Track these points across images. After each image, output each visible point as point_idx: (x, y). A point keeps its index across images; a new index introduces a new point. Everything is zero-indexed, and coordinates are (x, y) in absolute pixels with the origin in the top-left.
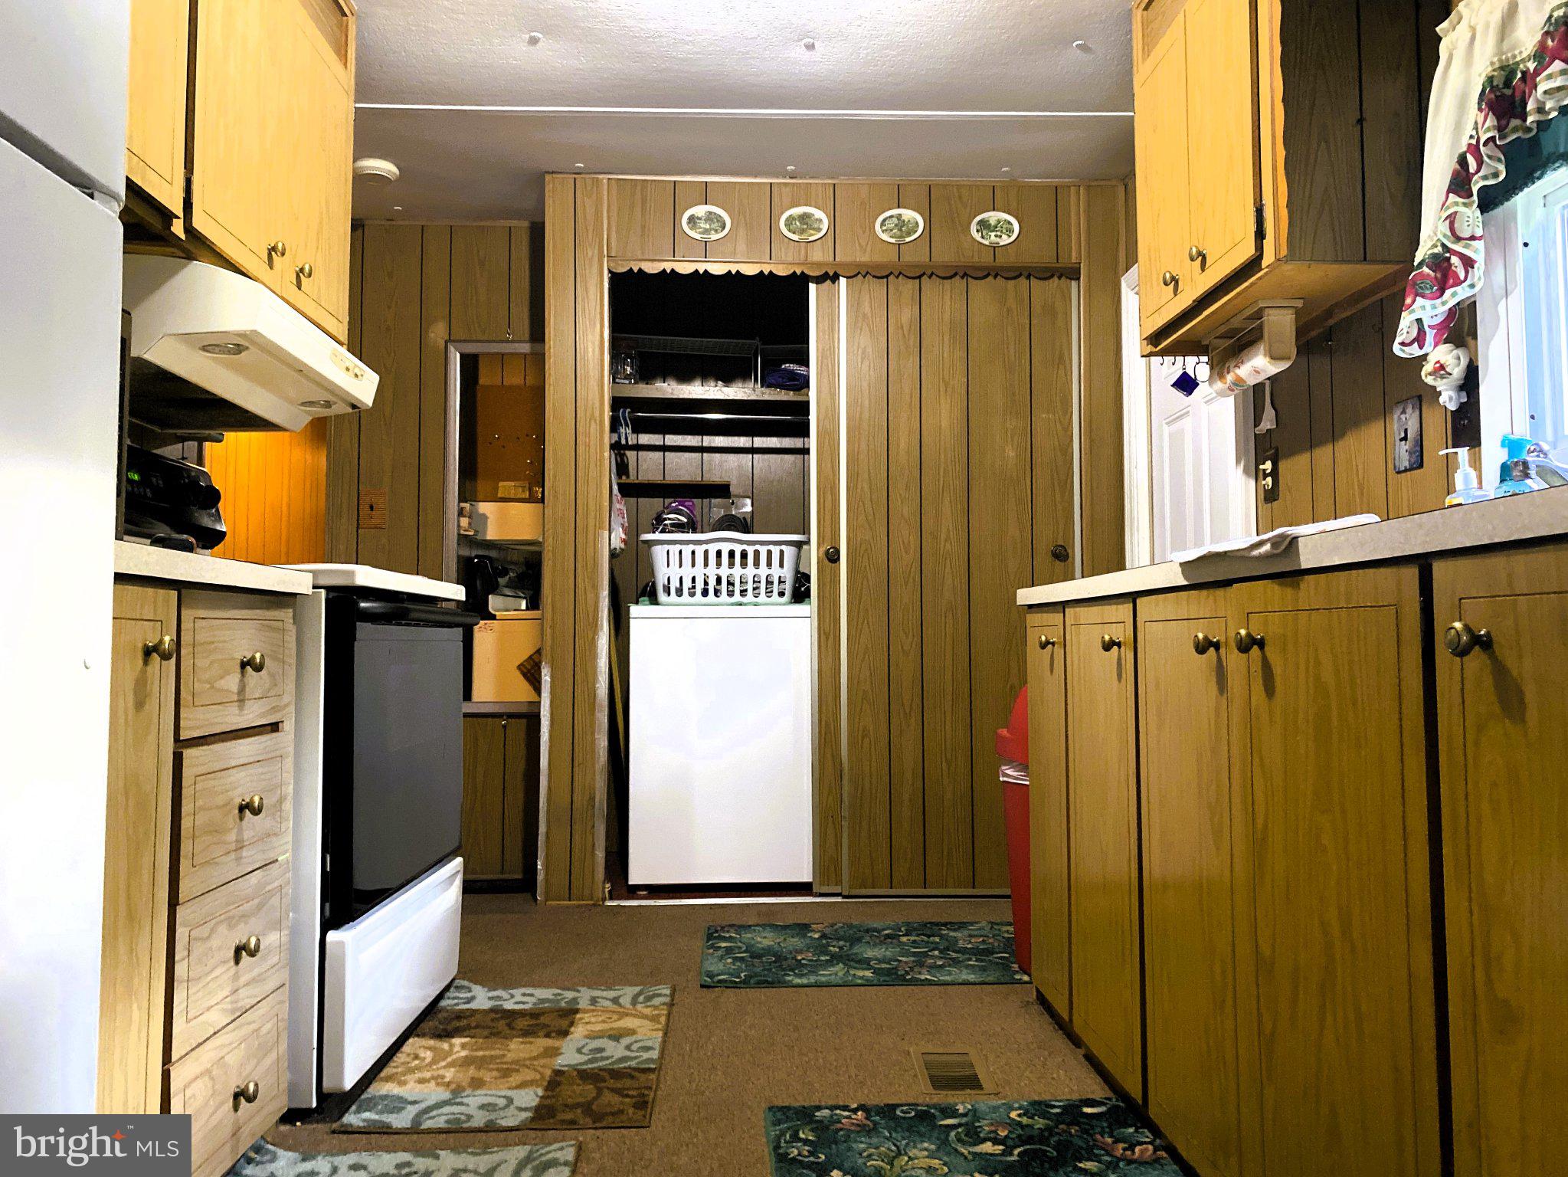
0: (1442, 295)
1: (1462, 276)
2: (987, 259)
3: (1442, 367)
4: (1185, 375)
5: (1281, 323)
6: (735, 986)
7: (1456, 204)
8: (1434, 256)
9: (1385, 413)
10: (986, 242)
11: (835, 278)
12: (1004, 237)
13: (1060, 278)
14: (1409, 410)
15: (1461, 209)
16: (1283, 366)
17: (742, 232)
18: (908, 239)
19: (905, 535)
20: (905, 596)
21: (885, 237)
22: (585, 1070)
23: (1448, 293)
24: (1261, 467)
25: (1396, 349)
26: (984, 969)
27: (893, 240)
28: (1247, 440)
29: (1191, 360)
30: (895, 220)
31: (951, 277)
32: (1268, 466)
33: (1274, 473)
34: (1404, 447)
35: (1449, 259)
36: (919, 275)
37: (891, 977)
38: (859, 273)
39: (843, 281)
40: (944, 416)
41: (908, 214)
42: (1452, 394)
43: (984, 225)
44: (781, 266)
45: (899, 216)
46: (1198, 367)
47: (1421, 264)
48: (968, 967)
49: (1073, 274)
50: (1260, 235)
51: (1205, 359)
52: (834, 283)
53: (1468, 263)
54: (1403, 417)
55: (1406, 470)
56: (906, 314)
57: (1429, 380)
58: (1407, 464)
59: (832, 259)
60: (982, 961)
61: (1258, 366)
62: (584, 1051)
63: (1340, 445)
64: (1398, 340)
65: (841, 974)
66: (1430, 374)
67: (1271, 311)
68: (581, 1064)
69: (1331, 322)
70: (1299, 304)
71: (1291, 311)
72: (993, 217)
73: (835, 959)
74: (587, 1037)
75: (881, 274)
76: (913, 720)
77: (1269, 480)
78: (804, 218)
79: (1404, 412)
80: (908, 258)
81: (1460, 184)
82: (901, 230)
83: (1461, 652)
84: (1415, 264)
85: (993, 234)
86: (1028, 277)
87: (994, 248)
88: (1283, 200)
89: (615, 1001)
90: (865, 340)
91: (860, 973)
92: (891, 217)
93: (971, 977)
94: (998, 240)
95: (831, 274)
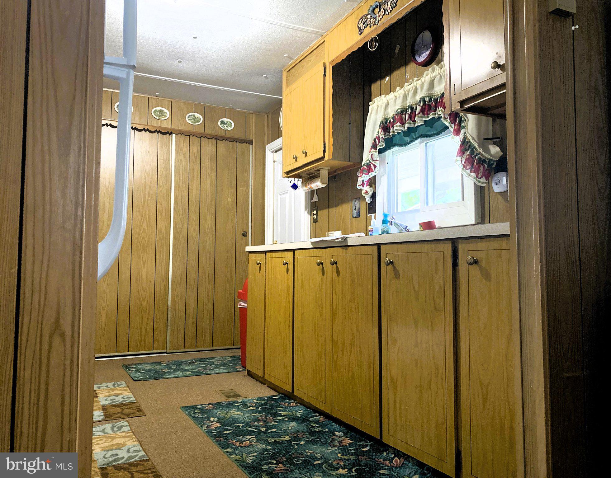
0: (369, 174)
1: (373, 169)
2: (223, 134)
3: (367, 192)
4: (294, 184)
5: (324, 173)
6: (146, 380)
7: (373, 151)
8: (367, 163)
9: (350, 201)
10: (223, 128)
11: (172, 133)
12: (229, 127)
13: (246, 143)
14: (357, 201)
15: (374, 153)
16: (325, 185)
17: (137, 113)
18: (197, 124)
19: (194, 226)
20: (193, 247)
21: (189, 122)
22: (113, 405)
23: (370, 173)
24: (313, 212)
25: (357, 186)
26: (226, 369)
27: (192, 123)
28: (308, 204)
29: (296, 179)
30: (193, 116)
31: (211, 139)
32: (315, 212)
33: (317, 214)
34: (355, 211)
35: (370, 165)
36: (201, 136)
37: (198, 373)
38: (180, 133)
39: (174, 135)
40: (208, 185)
41: (197, 115)
42: (369, 199)
43: (223, 122)
44: (151, 127)
45: (194, 116)
46: (298, 182)
47: (364, 165)
48: (221, 368)
49: (251, 142)
50: (324, 151)
51: (300, 179)
52: (170, 135)
53: (375, 166)
54: (355, 203)
55: (355, 217)
56: (196, 149)
57: (364, 195)
58: (356, 216)
59: (170, 127)
60: (225, 367)
61: (318, 185)
62: (107, 400)
63: (337, 208)
64: (358, 184)
65: (181, 374)
66: (364, 193)
67: (323, 170)
68: (110, 403)
69: (336, 174)
70: (329, 168)
71: (327, 170)
72: (226, 120)
73: (176, 370)
74: (105, 397)
75: (188, 134)
76: (194, 290)
77: (315, 216)
78: (160, 111)
79: (355, 202)
80: (197, 130)
81: (374, 146)
82: (195, 120)
83: (388, 265)
84: (362, 165)
85: (225, 126)
86: (236, 142)
87: (226, 130)
88: (332, 143)
89: (107, 386)
90: (181, 157)
91: (188, 373)
92: (191, 115)
93: (224, 371)
94: (227, 128)
95: (170, 132)
